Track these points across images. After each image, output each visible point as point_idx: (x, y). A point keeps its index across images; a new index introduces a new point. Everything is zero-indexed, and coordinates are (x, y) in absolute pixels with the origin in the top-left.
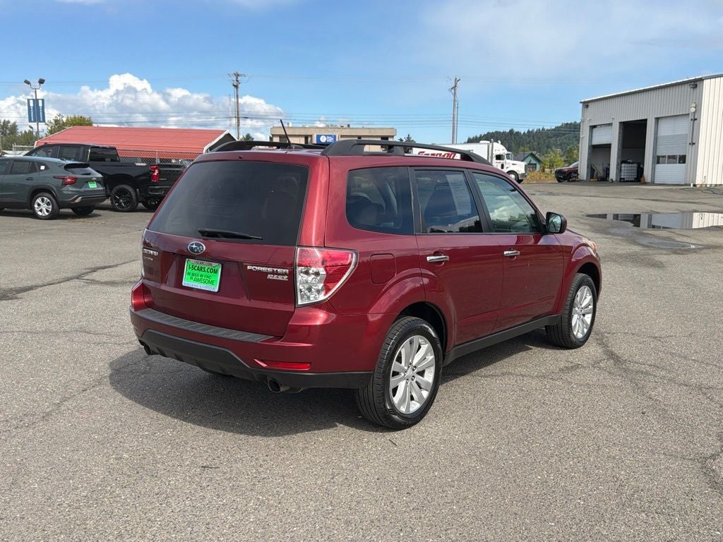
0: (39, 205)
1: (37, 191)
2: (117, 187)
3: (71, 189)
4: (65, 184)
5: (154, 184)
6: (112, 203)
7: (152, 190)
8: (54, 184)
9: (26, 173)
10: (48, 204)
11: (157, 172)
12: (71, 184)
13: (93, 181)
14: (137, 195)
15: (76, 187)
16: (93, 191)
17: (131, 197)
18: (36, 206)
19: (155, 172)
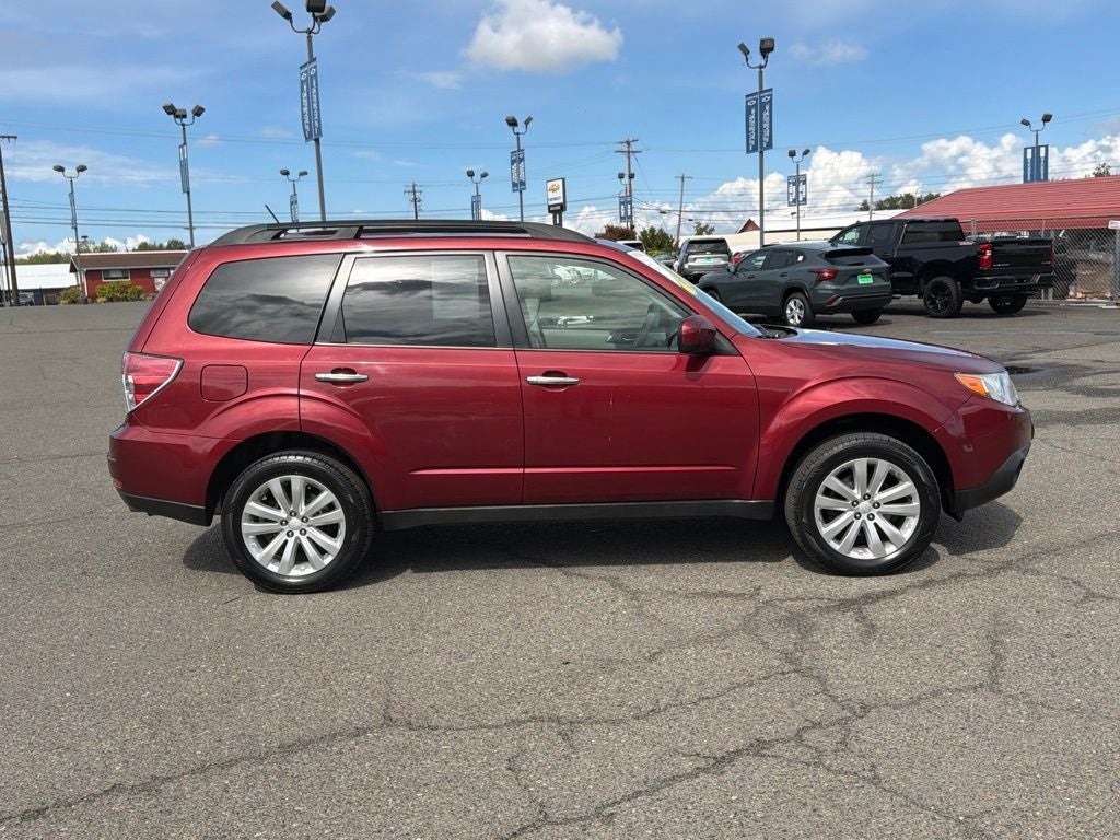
0: (791, 310)
1: (791, 291)
2: (933, 280)
3: (829, 286)
4: (821, 279)
5: (983, 273)
6: (926, 304)
7: (979, 284)
8: (807, 281)
9: (781, 267)
10: (800, 308)
11: (988, 253)
12: (829, 278)
13: (865, 274)
14: (957, 294)
15: (835, 284)
16: (866, 287)
17: (949, 295)
18: (788, 311)
19: (985, 254)
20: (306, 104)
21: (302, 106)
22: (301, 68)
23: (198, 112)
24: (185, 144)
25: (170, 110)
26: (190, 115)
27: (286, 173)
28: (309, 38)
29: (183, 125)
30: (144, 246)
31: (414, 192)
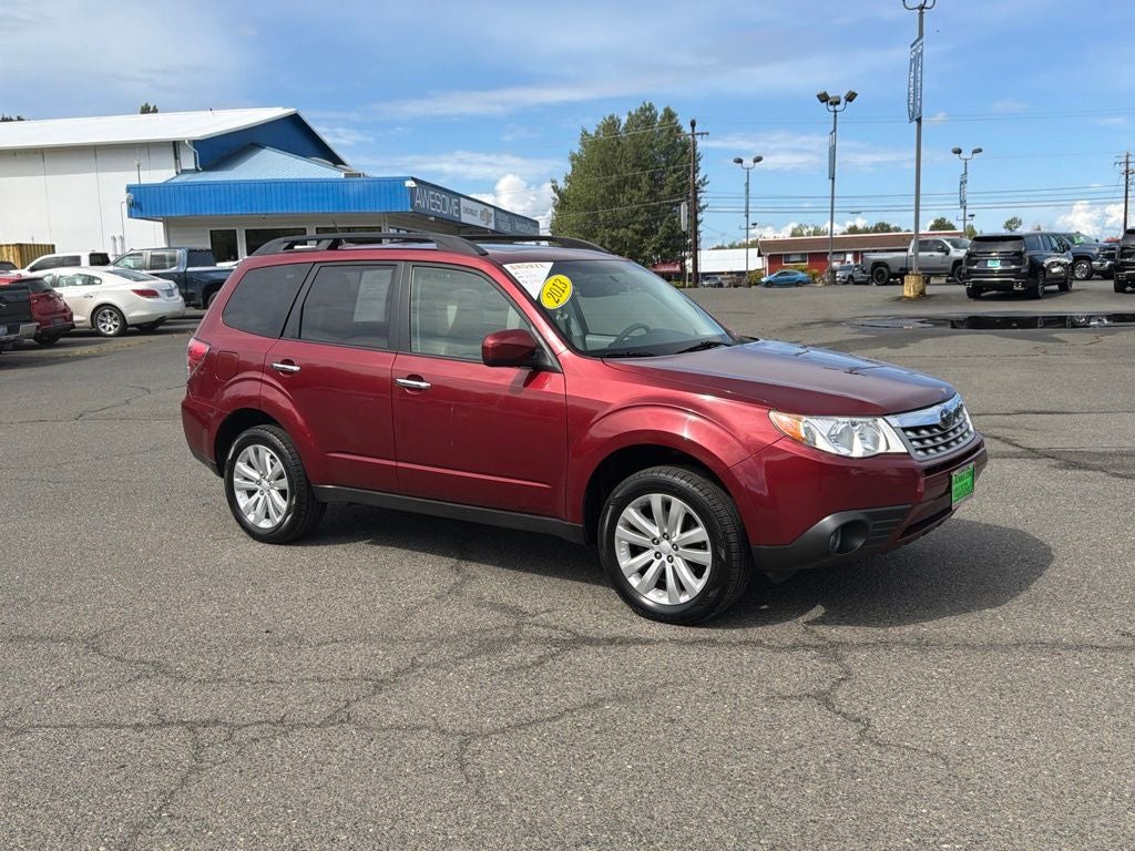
20: (912, 84)
21: (910, 86)
22: (912, 46)
23: (851, 97)
24: (835, 130)
25: (823, 98)
26: (843, 101)
27: (958, 152)
28: (922, 13)
29: (835, 111)
30: (853, 230)
31: (1127, 163)
